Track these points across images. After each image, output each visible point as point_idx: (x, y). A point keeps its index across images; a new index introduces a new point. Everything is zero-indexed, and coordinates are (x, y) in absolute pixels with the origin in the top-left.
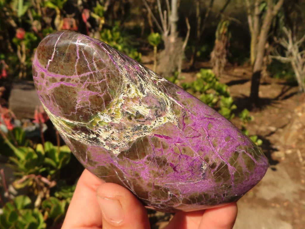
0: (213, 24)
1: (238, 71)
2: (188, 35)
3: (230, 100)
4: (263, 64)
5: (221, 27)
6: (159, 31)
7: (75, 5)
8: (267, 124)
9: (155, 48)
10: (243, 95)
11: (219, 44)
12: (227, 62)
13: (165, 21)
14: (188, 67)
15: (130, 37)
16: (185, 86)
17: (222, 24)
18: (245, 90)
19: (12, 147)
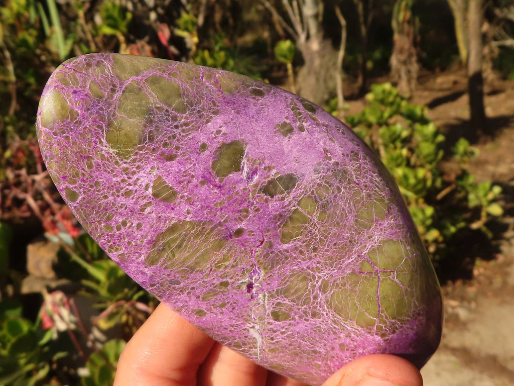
0: (386, 8)
1: (443, 81)
2: (344, 35)
3: (430, 128)
4: (483, 58)
5: (399, 11)
6: (291, 36)
7: (146, 22)
8: (508, 160)
9: (289, 66)
10: (458, 119)
11: (401, 41)
12: (421, 70)
13: (298, 18)
14: (356, 91)
15: (249, 60)
16: (353, 120)
17: (400, 5)
18: (460, 110)
19: (85, 264)
